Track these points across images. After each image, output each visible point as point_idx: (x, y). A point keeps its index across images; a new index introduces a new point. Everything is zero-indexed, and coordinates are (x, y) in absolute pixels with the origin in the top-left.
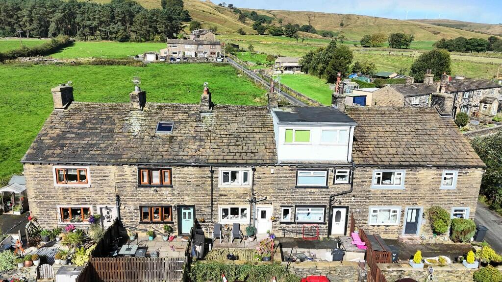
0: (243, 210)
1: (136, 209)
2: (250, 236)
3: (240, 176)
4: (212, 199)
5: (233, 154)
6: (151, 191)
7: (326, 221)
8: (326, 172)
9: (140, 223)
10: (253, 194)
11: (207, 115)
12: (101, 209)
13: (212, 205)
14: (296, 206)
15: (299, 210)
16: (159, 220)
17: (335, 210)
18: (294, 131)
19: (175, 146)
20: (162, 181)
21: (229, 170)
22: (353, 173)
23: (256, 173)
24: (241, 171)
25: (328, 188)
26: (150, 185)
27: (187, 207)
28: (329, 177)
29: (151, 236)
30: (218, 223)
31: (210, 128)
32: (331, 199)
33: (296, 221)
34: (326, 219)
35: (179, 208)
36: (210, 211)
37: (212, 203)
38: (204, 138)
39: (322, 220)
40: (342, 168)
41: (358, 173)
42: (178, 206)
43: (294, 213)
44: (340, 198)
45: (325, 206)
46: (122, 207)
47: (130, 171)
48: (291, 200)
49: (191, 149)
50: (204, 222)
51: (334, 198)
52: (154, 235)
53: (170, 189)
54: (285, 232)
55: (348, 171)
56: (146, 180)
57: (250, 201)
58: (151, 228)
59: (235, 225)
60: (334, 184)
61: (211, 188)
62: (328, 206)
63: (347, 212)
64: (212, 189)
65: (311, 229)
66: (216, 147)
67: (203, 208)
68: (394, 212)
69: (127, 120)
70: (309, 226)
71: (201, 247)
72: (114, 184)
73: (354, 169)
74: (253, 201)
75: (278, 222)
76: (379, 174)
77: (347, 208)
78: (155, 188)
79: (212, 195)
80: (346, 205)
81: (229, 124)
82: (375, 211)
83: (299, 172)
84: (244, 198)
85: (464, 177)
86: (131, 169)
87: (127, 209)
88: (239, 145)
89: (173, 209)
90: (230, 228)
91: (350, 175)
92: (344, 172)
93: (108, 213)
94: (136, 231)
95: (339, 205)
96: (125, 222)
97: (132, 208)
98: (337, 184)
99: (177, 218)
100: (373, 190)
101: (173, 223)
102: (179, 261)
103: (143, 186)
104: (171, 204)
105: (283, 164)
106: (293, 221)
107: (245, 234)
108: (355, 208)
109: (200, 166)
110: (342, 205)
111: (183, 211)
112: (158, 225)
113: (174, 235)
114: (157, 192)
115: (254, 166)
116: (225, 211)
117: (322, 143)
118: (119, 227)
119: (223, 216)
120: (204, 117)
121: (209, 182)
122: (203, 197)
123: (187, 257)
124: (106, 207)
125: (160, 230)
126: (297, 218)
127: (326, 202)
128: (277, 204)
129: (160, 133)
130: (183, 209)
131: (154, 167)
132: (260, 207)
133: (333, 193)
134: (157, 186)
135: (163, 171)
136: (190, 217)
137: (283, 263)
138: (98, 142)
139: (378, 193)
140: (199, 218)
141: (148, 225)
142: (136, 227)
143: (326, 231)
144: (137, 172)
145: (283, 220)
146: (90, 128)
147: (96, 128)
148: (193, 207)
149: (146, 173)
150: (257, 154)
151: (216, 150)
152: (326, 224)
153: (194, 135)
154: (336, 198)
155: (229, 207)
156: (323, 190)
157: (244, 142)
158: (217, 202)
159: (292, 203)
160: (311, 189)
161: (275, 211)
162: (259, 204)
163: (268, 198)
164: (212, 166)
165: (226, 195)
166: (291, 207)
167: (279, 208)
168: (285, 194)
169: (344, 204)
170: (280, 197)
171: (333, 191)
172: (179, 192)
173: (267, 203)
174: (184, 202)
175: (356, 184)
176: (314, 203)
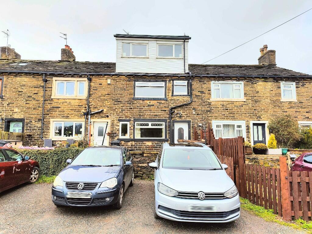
7: (168, 138)
10: (89, 107)
13: (44, 118)
14: (135, 120)
15: (138, 124)
21: (64, 80)
22: (191, 84)
23: (92, 84)
24: (76, 81)
25: (166, 99)
28: (167, 88)
30: (50, 139)
32: (171, 112)
33: (136, 138)
35: (8, 121)
39: (163, 138)
40: (179, 78)
42: (6, 119)
45: (165, 121)
51: (174, 111)
55: (186, 82)
57: (85, 114)
60: (172, 96)
61: (43, 99)
62: (168, 121)
63: (189, 127)
67: (33, 121)
73: (191, 80)
74: (88, 114)
77: (189, 122)
79: (44, 107)
80: (188, 119)
82: (218, 127)
83: (136, 82)
91: (188, 86)
106: (132, 138)
108: (197, 123)
110: (183, 119)
111: (13, 127)
115: (90, 75)
121: (42, 93)
122: (34, 109)
128: (114, 117)
139: (220, 106)
145: (121, 137)
152: (167, 141)
156: (163, 102)
158: (49, 115)
159: (131, 117)
160: (150, 101)
161: (112, 126)
162: (95, 118)
163: (105, 110)
164: (44, 73)
165: (59, 107)
166: (129, 121)
167: (117, 123)
168: (123, 106)
169: (185, 117)
170: (118, 110)
171: (173, 104)
172: (9, 103)
173: (104, 117)
174: (13, 114)
175: (196, 96)
176: (154, 117)
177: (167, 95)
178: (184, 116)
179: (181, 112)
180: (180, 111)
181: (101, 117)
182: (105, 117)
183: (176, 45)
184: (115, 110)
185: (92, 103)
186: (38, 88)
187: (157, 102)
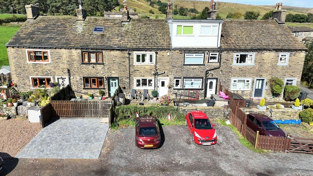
0: (150, 81)
1: (81, 79)
2: (154, 97)
3: (147, 58)
4: (130, 73)
5: (142, 44)
6: (90, 67)
7: (203, 88)
8: (203, 54)
9: (84, 89)
10: (156, 70)
11: (126, 23)
12: (58, 79)
13: (130, 77)
14: (184, 78)
15: (185, 80)
16: (96, 87)
17: (209, 81)
18: (183, 26)
19: (105, 39)
20: (97, 60)
21: (140, 53)
22: (221, 55)
23: (158, 55)
24: (148, 54)
25: (204, 65)
26: (89, 63)
27: (114, 79)
28: (205, 58)
29: (91, 96)
30: (134, 89)
31: (128, 30)
32: (207, 73)
33: (184, 88)
34: (203, 87)
35: (109, 79)
36: (129, 81)
37: (130, 76)
38: (124, 35)
39: (201, 88)
40: (214, 51)
41: (224, 54)
42: (108, 77)
43: (182, 82)
44: (212, 72)
45: (202, 78)
46: (72, 77)
47: (76, 53)
48: (180, 74)
49: (116, 41)
50: (124, 88)
51: (208, 72)
52: (93, 96)
53: (102, 66)
54: (177, 95)
55: (218, 53)
56: (86, 60)
57: (154, 75)
58: (91, 92)
59: (145, 90)
60: (208, 62)
61: (128, 65)
62: (204, 78)
63: (217, 82)
64: (130, 66)
65: (194, 93)
66: (132, 40)
67: (124, 79)
68: (248, 81)
69: (74, 26)
70: (192, 91)
71: (122, 99)
72: (66, 62)
73: (221, 52)
74: (156, 74)
75: (173, 88)
76: (238, 56)
77: (217, 79)
78: (93, 65)
79: (130, 70)
80: (216, 77)
81: (140, 28)
82: (235, 81)
83: (186, 54)
84: (150, 73)
85: (293, 57)
86: (76, 52)
87: (75, 79)
88: (147, 39)
89: (105, 79)
90: (142, 93)
91: (219, 56)
92: (215, 54)
93: (63, 82)
94: (81, 94)
95: (212, 77)
96: (74, 88)
97: (78, 78)
98: (210, 63)
99: (107, 86)
100: (233, 67)
101: (105, 89)
102: (108, 103)
103: (85, 64)
104: (103, 76)
105: (175, 49)
106: (182, 88)
107: (151, 96)
108: (222, 78)
109: (122, 50)
110: (214, 77)
111: (111, 81)
112: (95, 90)
113: (105, 97)
114: (94, 67)
115: (157, 50)
116: (138, 81)
117: (201, 35)
118: (70, 91)
119: (137, 85)
120: (124, 25)
121: (128, 61)
122: (124, 71)
123: (113, 101)
124: (62, 77)
125: (96, 94)
126: (185, 86)
127: (203, 75)
128: (172, 77)
129: (95, 33)
130: (111, 80)
131: (91, 51)
132: (161, 79)
133: (208, 69)
134: (94, 64)
135: (97, 53)
136: (115, 86)
137: (175, 107)
138: (55, 36)
139: (237, 69)
140: (122, 86)
141: (89, 90)
142: (81, 91)
143: (203, 95)
144: (81, 54)
145: (175, 88)
146: (50, 29)
147: (54, 30)
148: (117, 78)
149: (86, 56)
150: (158, 44)
151: (132, 42)
152: (203, 90)
153: (117, 34)
154: (209, 72)
155: (141, 79)
156: (202, 66)
157: (150, 37)
158: (133, 75)
160: (194, 66)
161: (170, 81)
162: (160, 76)
163: (166, 72)
164: (129, 50)
165: (138, 70)
166: (180, 78)
167: (173, 79)
168: (177, 70)
170: (174, 72)
172: (108, 68)
174: (111, 75)
175: (223, 62)
176: (196, 76)
177: (205, 62)
178: (214, 75)
181: (164, 76)
183: (213, 26)
186: (125, 58)
187: (198, 67)
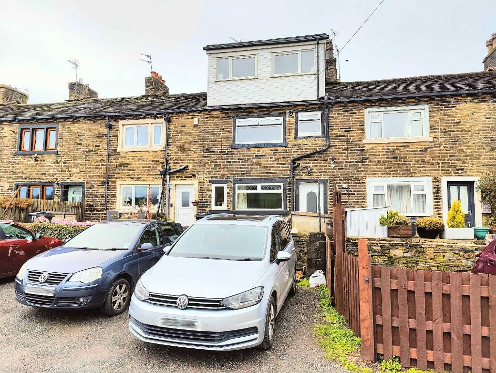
1: (10, 188)
7: (288, 209)
13: (108, 181)
14: (236, 181)
15: (240, 188)
20: (45, 145)
21: (134, 124)
22: (328, 116)
23: (172, 127)
24: (150, 123)
25: (286, 145)
26: (31, 152)
28: (287, 126)
32: (293, 165)
33: (237, 209)
36: (106, 190)
40: (307, 108)
42: (62, 184)
43: (231, 193)
45: (283, 181)
47: (10, 132)
51: (298, 165)
53: (54, 157)
55: (319, 114)
57: (162, 174)
60: (295, 138)
61: (107, 153)
62: (289, 180)
63: (326, 192)
67: (95, 186)
73: (328, 109)
74: (166, 173)
75: (208, 210)
77: (324, 183)
80: (323, 177)
83: (237, 120)
84: (154, 170)
89: (56, 188)
91: (323, 120)
95: (309, 178)
97: (6, 186)
98: (300, 138)
103: (22, 154)
105: (210, 109)
106: (232, 209)
110: (314, 176)
115: (169, 114)
117: (275, 76)
121: (105, 144)
128: (204, 177)
132: (179, 184)
133: (296, 155)
134: (39, 153)
139: (381, 152)
144: (18, 133)
145: (214, 208)
148: (82, 184)
149: (28, 136)
156: (280, 149)
158: (115, 177)
159: (229, 175)
160: (258, 149)
161: (201, 190)
162: (176, 178)
163: (190, 166)
164: (108, 116)
165: (128, 164)
166: (226, 182)
167: (208, 185)
168: (216, 159)
169: (318, 174)
170: (209, 165)
171: (296, 152)
172: (65, 161)
173: (189, 177)
174: (70, 176)
175: (336, 136)
176: (265, 174)
177: (287, 137)
178: (316, 173)
179: (311, 165)
180: (309, 163)
181: (185, 177)
182: (191, 177)
183: (303, 51)
184: (205, 166)
185: (172, 156)
186: (101, 137)
187: (271, 150)
